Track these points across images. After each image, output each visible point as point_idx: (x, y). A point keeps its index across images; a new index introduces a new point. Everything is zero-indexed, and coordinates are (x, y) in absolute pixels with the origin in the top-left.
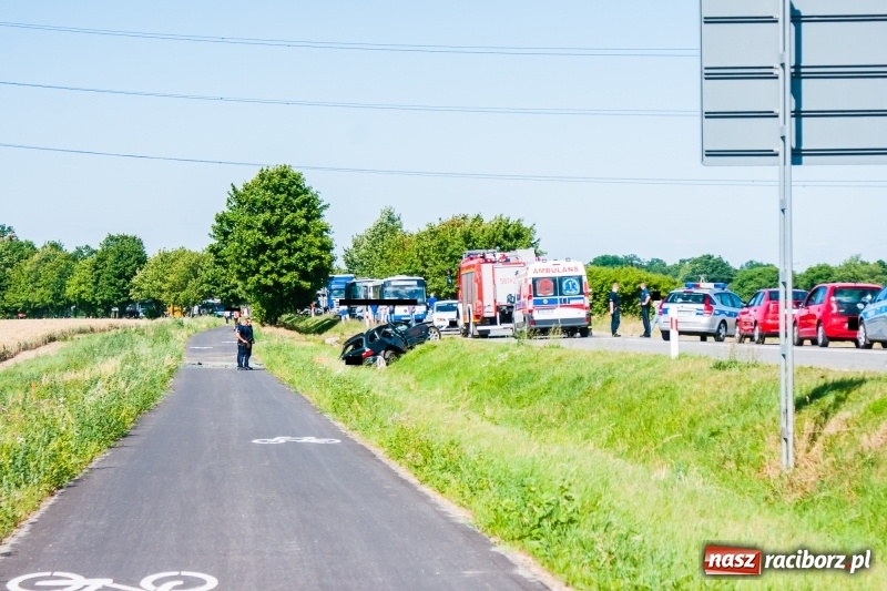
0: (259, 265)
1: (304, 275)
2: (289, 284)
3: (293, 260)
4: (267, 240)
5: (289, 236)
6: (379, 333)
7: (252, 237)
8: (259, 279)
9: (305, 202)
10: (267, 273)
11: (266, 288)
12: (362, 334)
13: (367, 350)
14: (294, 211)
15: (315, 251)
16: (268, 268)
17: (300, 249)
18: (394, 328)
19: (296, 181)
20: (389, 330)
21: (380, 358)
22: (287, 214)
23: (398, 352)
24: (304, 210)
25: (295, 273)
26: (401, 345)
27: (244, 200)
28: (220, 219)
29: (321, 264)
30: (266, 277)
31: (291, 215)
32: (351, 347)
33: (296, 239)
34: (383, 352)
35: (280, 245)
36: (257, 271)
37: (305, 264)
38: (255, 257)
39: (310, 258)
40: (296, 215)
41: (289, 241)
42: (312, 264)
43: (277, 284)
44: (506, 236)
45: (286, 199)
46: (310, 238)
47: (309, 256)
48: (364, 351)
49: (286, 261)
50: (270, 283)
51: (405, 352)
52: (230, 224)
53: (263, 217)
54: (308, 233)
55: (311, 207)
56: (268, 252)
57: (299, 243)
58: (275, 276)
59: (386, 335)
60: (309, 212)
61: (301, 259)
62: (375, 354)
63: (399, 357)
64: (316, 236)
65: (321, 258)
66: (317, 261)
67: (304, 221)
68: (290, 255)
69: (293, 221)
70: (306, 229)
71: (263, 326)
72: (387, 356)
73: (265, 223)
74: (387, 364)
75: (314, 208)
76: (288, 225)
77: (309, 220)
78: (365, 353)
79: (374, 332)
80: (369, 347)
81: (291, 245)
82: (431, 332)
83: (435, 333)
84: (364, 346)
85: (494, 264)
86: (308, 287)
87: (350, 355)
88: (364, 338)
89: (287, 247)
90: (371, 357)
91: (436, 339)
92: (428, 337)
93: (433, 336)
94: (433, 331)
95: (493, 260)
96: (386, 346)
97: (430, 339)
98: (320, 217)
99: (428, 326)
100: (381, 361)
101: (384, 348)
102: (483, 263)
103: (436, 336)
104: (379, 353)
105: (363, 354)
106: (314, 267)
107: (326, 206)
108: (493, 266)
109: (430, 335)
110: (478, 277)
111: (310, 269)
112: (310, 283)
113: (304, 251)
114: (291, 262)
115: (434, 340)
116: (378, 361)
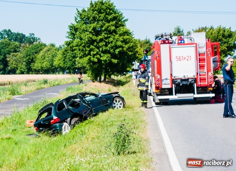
0: (90, 51)
1: (114, 56)
2: (105, 61)
3: (108, 48)
4: (94, 38)
5: (106, 36)
6: (67, 103)
7: (86, 37)
8: (90, 58)
9: (115, 18)
10: (94, 55)
11: (94, 63)
12: (51, 104)
13: (55, 118)
14: (109, 23)
15: (119, 43)
16: (95, 53)
17: (112, 42)
18: (81, 98)
19: (110, 7)
20: (77, 100)
21: (66, 125)
22: (105, 24)
24: (114, 22)
25: (109, 55)
26: (86, 113)
27: (84, 18)
29: (123, 50)
30: (93, 57)
31: (107, 24)
33: (110, 37)
34: (69, 119)
35: (101, 40)
36: (89, 54)
37: (114, 50)
38: (89, 47)
39: (117, 47)
40: (110, 24)
41: (106, 38)
43: (99, 61)
45: (105, 16)
46: (117, 36)
47: (116, 46)
48: (52, 119)
49: (104, 48)
50: (96, 60)
53: (92, 25)
54: (117, 34)
55: (118, 21)
56: (95, 44)
57: (111, 39)
58: (98, 56)
59: (74, 104)
60: (117, 23)
61: (112, 47)
62: (62, 121)
64: (120, 35)
65: (123, 47)
66: (121, 49)
67: (113, 28)
68: (106, 45)
69: (108, 27)
70: (115, 32)
71: (94, 82)
72: (73, 122)
73: (94, 29)
74: (72, 130)
76: (106, 30)
77: (116, 27)
78: (53, 121)
79: (63, 102)
80: (56, 115)
81: (107, 40)
82: (116, 101)
83: (119, 101)
84: (52, 115)
85: (170, 45)
86: (116, 62)
87: (42, 122)
88: (53, 108)
89: (105, 41)
90: (58, 124)
91: (120, 107)
92: (114, 105)
93: (117, 104)
94: (118, 100)
95: (170, 42)
96: (72, 114)
97: (115, 107)
98: (123, 26)
99: (114, 96)
100: (66, 128)
101: (70, 116)
102: (162, 44)
103: (121, 104)
104: (66, 121)
105: (52, 121)
106: (118, 52)
107: (126, 20)
108: (170, 46)
109: (115, 104)
110: (157, 55)
111: (117, 53)
112: (117, 60)
113: (113, 43)
114: (107, 49)
115: (119, 107)
116: (63, 127)
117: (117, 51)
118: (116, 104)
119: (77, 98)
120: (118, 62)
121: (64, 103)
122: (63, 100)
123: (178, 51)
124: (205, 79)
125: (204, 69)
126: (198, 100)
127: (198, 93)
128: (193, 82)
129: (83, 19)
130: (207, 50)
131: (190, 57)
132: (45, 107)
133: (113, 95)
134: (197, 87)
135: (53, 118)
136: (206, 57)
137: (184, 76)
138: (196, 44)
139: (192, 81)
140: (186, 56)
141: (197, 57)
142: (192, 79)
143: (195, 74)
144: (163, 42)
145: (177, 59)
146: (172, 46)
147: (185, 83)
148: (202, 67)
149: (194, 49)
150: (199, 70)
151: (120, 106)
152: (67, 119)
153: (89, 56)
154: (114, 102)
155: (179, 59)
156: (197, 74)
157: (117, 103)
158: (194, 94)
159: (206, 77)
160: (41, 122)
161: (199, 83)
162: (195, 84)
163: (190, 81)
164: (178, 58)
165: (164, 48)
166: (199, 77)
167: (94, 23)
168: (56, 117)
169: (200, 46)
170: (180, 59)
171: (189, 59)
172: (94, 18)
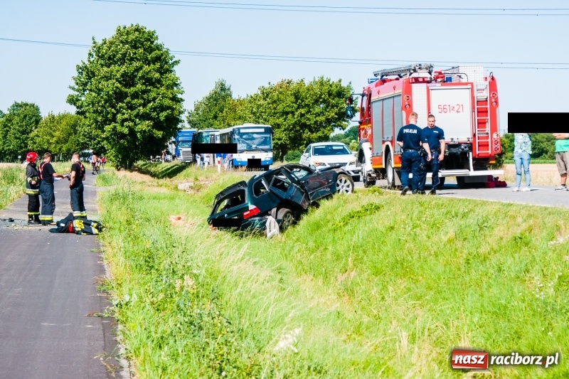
0: (116, 114)
1: (158, 125)
2: (144, 132)
3: (147, 110)
4: (124, 89)
5: (144, 87)
7: (110, 86)
8: (115, 127)
9: (158, 59)
10: (123, 121)
11: (123, 136)
12: (243, 183)
13: (252, 207)
14: (149, 65)
15: (167, 102)
16: (126, 116)
17: (154, 99)
18: (289, 174)
19: (151, 37)
20: (283, 177)
21: (270, 220)
22: (143, 67)
23: (297, 212)
24: (158, 65)
26: (301, 201)
27: (106, 56)
28: (81, 69)
29: (172, 114)
30: (122, 125)
31: (146, 68)
32: (225, 202)
33: (150, 91)
34: (274, 210)
35: (135, 96)
36: (114, 120)
37: (158, 114)
38: (113, 106)
39: (163, 108)
40: (150, 68)
41: (144, 92)
42: (165, 114)
43: (132, 132)
44: (330, 94)
46: (163, 90)
47: (162, 105)
48: (247, 209)
49: (141, 110)
50: (126, 131)
51: (306, 211)
52: (91, 75)
54: (162, 85)
55: (163, 62)
57: (153, 95)
59: (278, 184)
60: (162, 67)
61: (154, 109)
62: (264, 213)
63: (298, 218)
65: (173, 109)
66: (169, 112)
67: (157, 75)
68: (144, 105)
69: (147, 73)
71: (119, 170)
72: (280, 216)
73: (124, 75)
74: (282, 229)
75: (166, 63)
76: (142, 77)
77: (162, 74)
78: (248, 212)
79: (261, 180)
80: (254, 202)
81: (145, 96)
82: (341, 181)
83: (345, 182)
84: (246, 202)
85: (429, 85)
86: (160, 136)
87: (226, 215)
88: (246, 190)
89: (143, 98)
90: (257, 218)
91: (347, 191)
92: (337, 188)
93: (343, 186)
94: (344, 179)
95: (426, 79)
96: (278, 201)
97: (339, 191)
98: (171, 71)
99: (337, 172)
100: (272, 225)
101: (276, 205)
102: (412, 83)
103: (348, 186)
104: (269, 213)
105: (245, 214)
106: (166, 117)
107: (177, 62)
108: (428, 88)
109: (338, 185)
110: (407, 103)
111: (162, 119)
112: (162, 132)
113: (157, 101)
114: (146, 113)
115: (345, 192)
116: (267, 224)
117: (163, 115)
118: (340, 187)
119: (281, 175)
120: (163, 134)
121: (263, 182)
122: (261, 177)
123: (441, 95)
124: (488, 145)
125: (485, 127)
126: (466, 181)
127: (475, 169)
128: (467, 149)
129: (103, 55)
130: (491, 95)
131: (461, 107)
132: (229, 188)
133: (335, 170)
134: (474, 159)
135: (248, 207)
136: (488, 106)
137: (452, 139)
138: (472, 84)
139: (466, 147)
140: (455, 105)
141: (473, 108)
142: (466, 145)
143: (470, 136)
144: (414, 81)
145: (440, 110)
146: (432, 86)
147: (454, 150)
148: (482, 124)
149: (468, 92)
150: (477, 129)
151: (348, 189)
152: (271, 210)
153: (113, 124)
154: (338, 182)
155: (443, 109)
156: (474, 135)
157: (342, 184)
158: (469, 169)
159: (489, 140)
160: (224, 215)
161: (477, 152)
162: (471, 153)
163: (462, 147)
164: (442, 107)
165: (418, 91)
166: (477, 141)
167: (122, 64)
168: (254, 207)
169: (479, 87)
170: (445, 110)
171: (460, 110)
172: (124, 55)
